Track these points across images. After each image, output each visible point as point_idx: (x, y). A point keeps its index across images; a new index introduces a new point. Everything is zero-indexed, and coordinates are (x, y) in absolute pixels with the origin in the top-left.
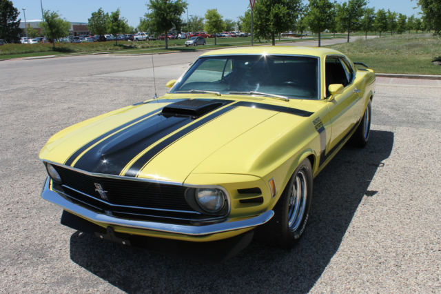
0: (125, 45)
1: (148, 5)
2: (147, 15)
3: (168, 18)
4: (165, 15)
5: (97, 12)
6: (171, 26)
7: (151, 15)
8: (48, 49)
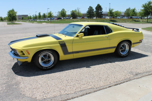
0: (136, 20)
1: (142, 6)
2: (141, 10)
3: (149, 11)
4: (148, 10)
5: (128, 9)
6: (150, 14)
7: (143, 10)
8: (109, 20)
